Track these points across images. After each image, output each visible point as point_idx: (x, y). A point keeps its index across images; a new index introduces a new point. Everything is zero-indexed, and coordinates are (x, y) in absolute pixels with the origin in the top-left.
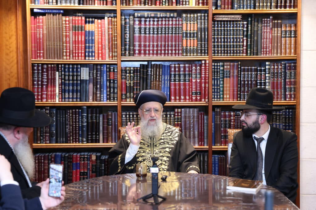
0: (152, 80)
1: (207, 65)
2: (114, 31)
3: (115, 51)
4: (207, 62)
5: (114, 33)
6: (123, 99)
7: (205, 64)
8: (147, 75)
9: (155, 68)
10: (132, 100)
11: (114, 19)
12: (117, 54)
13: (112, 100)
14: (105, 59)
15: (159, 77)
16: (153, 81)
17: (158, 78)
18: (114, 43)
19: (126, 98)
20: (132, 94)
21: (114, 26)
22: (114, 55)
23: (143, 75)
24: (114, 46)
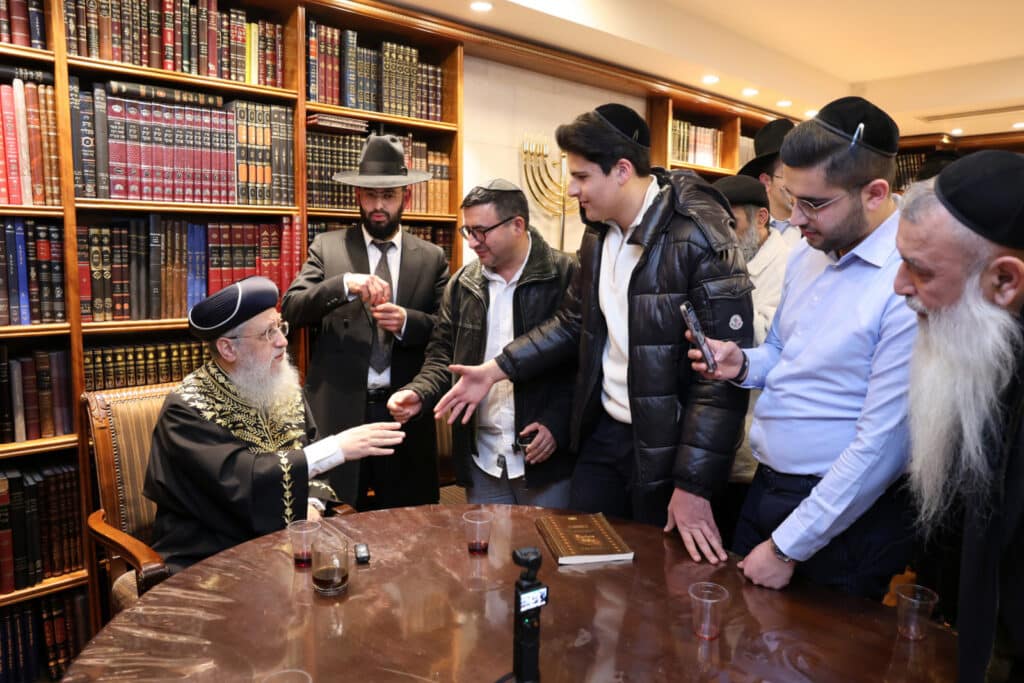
0: (163, 263)
1: (298, 227)
2: (48, 124)
3: (51, 181)
4: (297, 220)
5: (48, 130)
6: (82, 314)
7: (291, 224)
8: (148, 249)
9: (169, 232)
10: (109, 316)
11: (46, 88)
12: (60, 190)
13: (48, 320)
14: (21, 203)
15: (181, 255)
16: (166, 265)
17: (177, 257)
18: (46, 156)
19: (93, 309)
20: (108, 300)
21: (46, 108)
22: (49, 191)
23: (138, 249)
24: (47, 167)
